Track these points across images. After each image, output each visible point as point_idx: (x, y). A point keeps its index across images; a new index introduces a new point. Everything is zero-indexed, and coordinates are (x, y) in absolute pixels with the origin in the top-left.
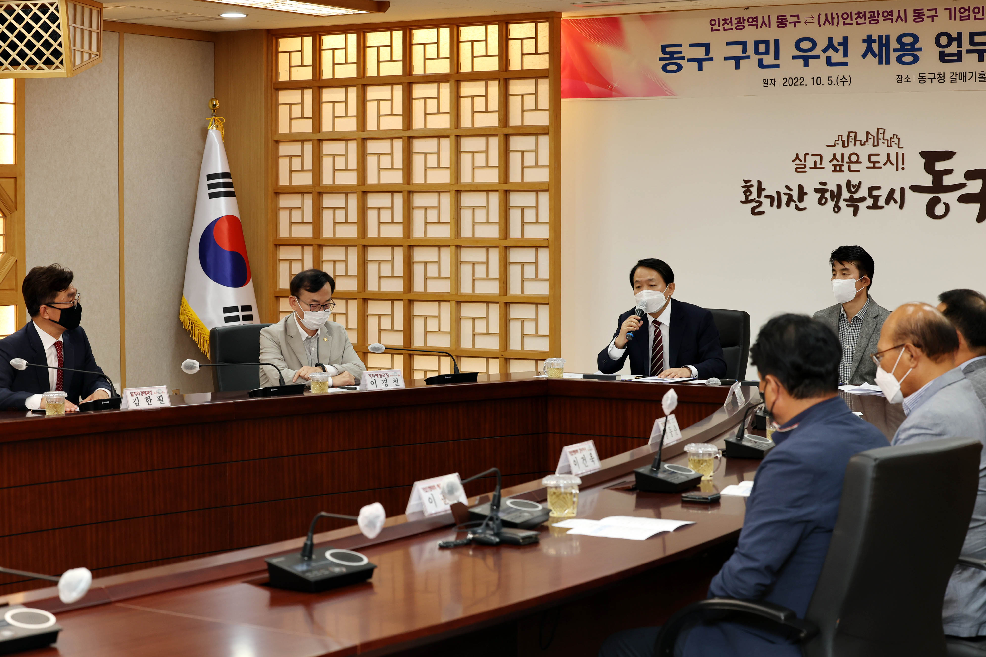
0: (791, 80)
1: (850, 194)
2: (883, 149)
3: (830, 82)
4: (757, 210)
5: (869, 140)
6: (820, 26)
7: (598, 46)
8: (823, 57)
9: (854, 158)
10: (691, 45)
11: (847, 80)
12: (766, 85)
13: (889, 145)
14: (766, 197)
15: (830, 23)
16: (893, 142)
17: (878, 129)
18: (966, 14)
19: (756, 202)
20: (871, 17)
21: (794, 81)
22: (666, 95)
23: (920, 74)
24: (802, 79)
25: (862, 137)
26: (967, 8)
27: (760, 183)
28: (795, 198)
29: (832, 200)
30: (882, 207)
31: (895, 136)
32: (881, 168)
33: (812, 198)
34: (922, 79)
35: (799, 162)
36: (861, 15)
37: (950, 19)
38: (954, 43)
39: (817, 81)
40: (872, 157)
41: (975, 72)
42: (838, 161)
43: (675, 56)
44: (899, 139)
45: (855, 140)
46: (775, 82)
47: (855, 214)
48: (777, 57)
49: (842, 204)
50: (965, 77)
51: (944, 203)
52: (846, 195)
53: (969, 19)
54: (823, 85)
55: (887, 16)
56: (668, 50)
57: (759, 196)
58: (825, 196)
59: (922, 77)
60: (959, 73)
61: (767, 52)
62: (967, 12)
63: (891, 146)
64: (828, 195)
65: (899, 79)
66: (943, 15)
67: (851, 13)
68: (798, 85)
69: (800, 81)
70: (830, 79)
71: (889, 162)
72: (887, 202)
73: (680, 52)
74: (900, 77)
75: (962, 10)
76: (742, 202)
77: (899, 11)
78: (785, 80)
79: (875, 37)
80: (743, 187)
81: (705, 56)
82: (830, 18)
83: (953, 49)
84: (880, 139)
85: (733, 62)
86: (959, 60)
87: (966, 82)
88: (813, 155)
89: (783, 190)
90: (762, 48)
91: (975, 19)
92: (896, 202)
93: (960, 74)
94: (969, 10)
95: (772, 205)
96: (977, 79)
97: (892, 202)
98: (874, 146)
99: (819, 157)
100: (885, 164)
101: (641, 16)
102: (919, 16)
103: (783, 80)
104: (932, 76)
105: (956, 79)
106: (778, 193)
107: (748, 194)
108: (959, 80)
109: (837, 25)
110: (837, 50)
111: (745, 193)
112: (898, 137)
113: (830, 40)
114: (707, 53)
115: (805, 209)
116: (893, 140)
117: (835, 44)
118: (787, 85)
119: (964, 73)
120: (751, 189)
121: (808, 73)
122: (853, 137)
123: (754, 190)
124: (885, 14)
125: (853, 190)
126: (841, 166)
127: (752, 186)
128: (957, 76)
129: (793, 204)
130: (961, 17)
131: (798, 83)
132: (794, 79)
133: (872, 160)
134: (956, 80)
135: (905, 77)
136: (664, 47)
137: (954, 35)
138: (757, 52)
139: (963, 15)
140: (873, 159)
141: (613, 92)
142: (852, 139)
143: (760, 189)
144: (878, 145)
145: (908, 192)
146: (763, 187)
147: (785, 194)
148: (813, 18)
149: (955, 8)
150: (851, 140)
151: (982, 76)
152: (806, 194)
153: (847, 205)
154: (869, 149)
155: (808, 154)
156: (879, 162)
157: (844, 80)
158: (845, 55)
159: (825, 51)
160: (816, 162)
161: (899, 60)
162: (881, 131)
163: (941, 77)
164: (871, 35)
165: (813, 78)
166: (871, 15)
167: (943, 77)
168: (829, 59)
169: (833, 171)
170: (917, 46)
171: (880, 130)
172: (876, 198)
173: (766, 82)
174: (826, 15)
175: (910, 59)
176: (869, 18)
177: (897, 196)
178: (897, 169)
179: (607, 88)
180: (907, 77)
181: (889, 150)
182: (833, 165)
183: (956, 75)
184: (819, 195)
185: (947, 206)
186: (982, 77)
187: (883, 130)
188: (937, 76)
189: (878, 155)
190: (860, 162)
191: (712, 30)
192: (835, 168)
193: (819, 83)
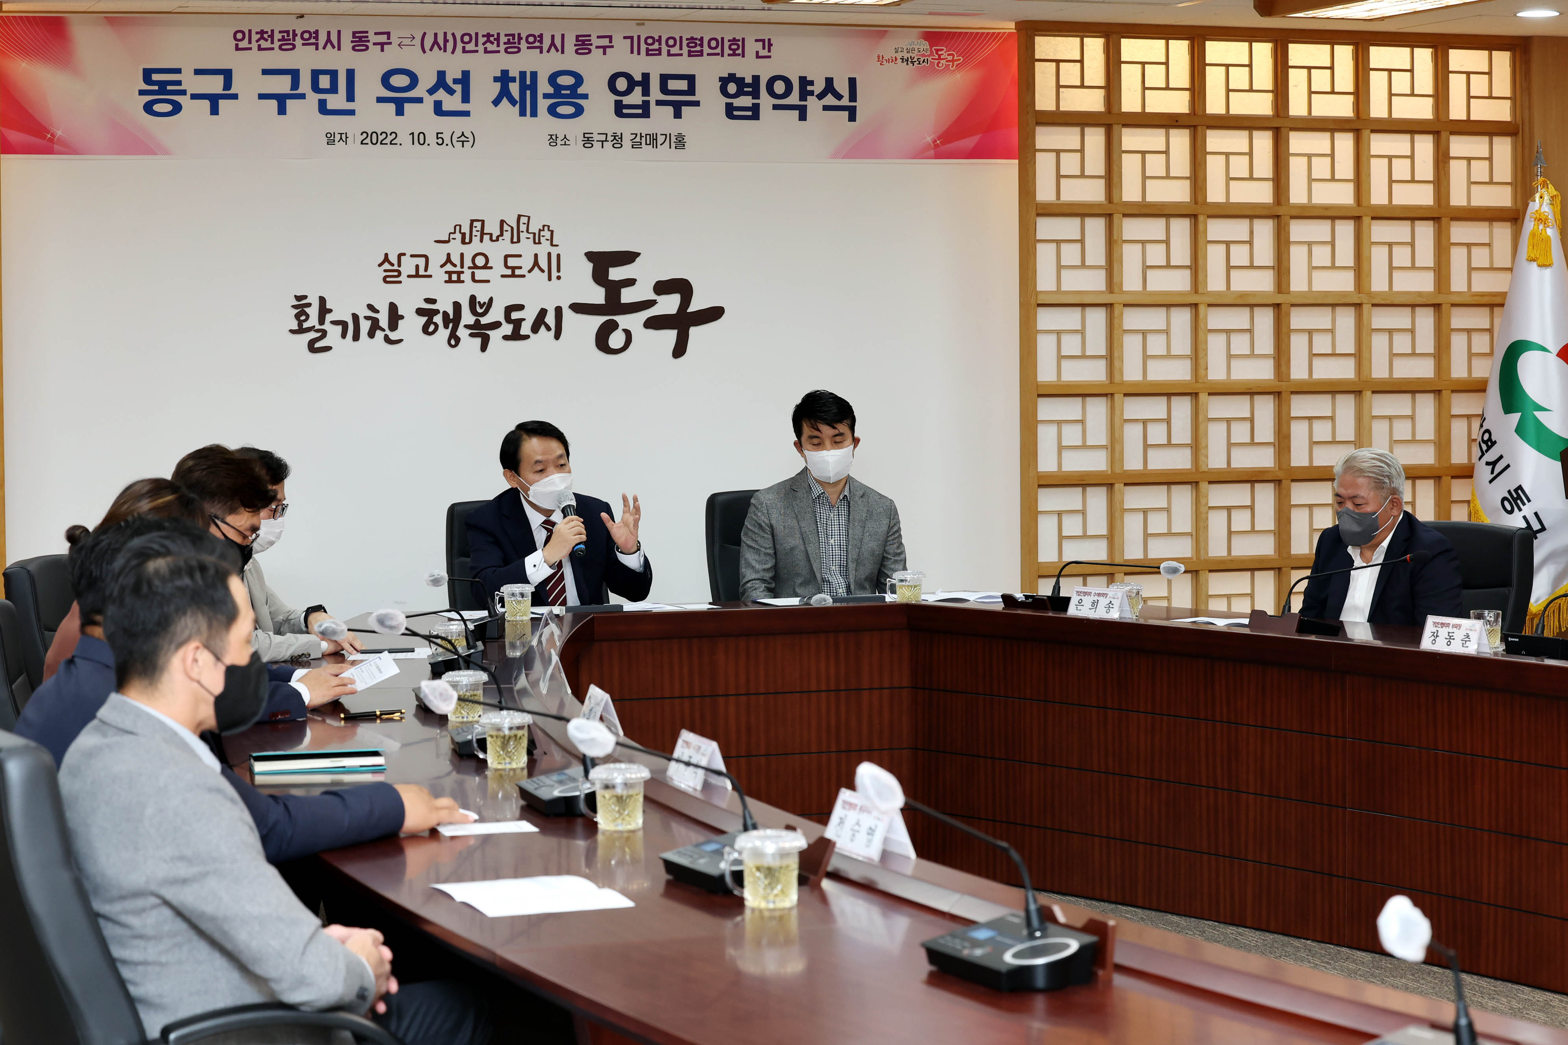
0: (374, 135)
1: (476, 318)
2: (526, 248)
3: (440, 141)
4: (317, 345)
5: (504, 232)
6: (424, 52)
7: (24, 64)
8: (429, 101)
9: (480, 261)
10: (198, 72)
11: (468, 138)
12: (331, 141)
13: (537, 241)
14: (334, 323)
15: (440, 49)
16: (543, 236)
17: (519, 216)
18: (656, 46)
19: (317, 331)
20: (509, 42)
21: (381, 138)
22: (154, 153)
23: (584, 134)
24: (394, 135)
25: (492, 228)
26: (657, 38)
27: (322, 300)
28: (384, 322)
29: (446, 327)
30: (527, 337)
31: (546, 228)
32: (524, 276)
33: (411, 324)
34: (588, 141)
35: (389, 267)
36: (492, 39)
37: (632, 52)
38: (638, 90)
39: (419, 138)
40: (509, 259)
41: (670, 134)
42: (455, 266)
43: (169, 88)
44: (552, 232)
45: (483, 234)
46: (346, 137)
47: (484, 348)
48: (351, 97)
49: (462, 332)
50: (655, 141)
51: (624, 330)
52: (467, 318)
53: (660, 54)
54: (429, 145)
55: (534, 42)
56: (155, 77)
57: (322, 321)
58: (434, 321)
59: (588, 138)
60: (646, 135)
61: (334, 89)
62: (657, 43)
63: (540, 243)
64: (438, 319)
65: (551, 140)
66: (621, 46)
67: (477, 34)
68: (387, 144)
69: (390, 138)
70: (440, 135)
71: (536, 267)
72: (535, 329)
73: (179, 83)
74: (554, 137)
75: (650, 41)
76: (292, 332)
77: (553, 37)
78: (365, 135)
79: (514, 73)
80: (294, 307)
81: (223, 90)
82: (441, 40)
83: (636, 97)
84: (522, 232)
85: (274, 103)
86: (646, 114)
87: (657, 148)
88: (412, 256)
89: (363, 312)
90: (324, 82)
91: (669, 54)
92: (548, 328)
93: (648, 136)
94: (659, 40)
95: (344, 335)
96: (673, 145)
97: (543, 328)
98: (512, 242)
99: (423, 259)
100: (530, 271)
101: (106, 17)
102: (583, 45)
103: (362, 134)
104: (603, 138)
105: (641, 143)
106: (355, 317)
107: (303, 318)
108: (646, 144)
109: (453, 52)
110: (451, 92)
111: (297, 316)
112: (550, 229)
113: (441, 75)
114: (228, 85)
115: (400, 341)
116: (542, 233)
117: (449, 81)
118: (367, 144)
119: (653, 134)
120: (307, 310)
121: (404, 125)
122: (479, 228)
123: (313, 312)
124: (531, 39)
125: (480, 310)
126: (459, 273)
127: (309, 305)
128: (643, 139)
129: (379, 335)
130: (648, 50)
131: (388, 141)
132: (381, 134)
133: (509, 265)
134: (641, 145)
135: (561, 137)
136: (147, 74)
137: (638, 77)
138: (316, 88)
139: (650, 47)
140: (512, 262)
141: (55, 146)
142: (478, 231)
143: (324, 311)
144: (519, 241)
145: (567, 314)
146: (328, 307)
147: (367, 318)
148: (414, 38)
149: (639, 37)
150: (474, 233)
151: (680, 140)
152: (402, 317)
153: (471, 335)
154: (505, 246)
155: (404, 254)
156: (520, 268)
157: (463, 139)
158: (466, 98)
159: (431, 91)
160: (417, 267)
161: (552, 111)
162: (524, 220)
163: (617, 140)
164: (508, 71)
165: (413, 134)
166: (509, 40)
167: (620, 140)
168: (438, 106)
169: (446, 282)
170: (580, 91)
171: (522, 217)
172: (518, 323)
173: (332, 138)
174: (436, 35)
175: (570, 110)
176: (505, 43)
177: (550, 319)
178: (550, 279)
179: (44, 137)
180: (565, 137)
181: (537, 249)
182: (446, 272)
183: (641, 137)
184: (425, 319)
185: (628, 334)
186: (680, 142)
187: (527, 218)
188: (610, 138)
189: (520, 256)
190: (491, 268)
191: (237, 48)
192: (450, 277)
193: (422, 142)
